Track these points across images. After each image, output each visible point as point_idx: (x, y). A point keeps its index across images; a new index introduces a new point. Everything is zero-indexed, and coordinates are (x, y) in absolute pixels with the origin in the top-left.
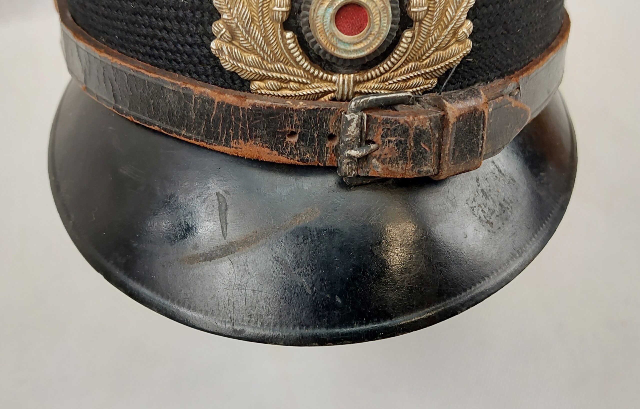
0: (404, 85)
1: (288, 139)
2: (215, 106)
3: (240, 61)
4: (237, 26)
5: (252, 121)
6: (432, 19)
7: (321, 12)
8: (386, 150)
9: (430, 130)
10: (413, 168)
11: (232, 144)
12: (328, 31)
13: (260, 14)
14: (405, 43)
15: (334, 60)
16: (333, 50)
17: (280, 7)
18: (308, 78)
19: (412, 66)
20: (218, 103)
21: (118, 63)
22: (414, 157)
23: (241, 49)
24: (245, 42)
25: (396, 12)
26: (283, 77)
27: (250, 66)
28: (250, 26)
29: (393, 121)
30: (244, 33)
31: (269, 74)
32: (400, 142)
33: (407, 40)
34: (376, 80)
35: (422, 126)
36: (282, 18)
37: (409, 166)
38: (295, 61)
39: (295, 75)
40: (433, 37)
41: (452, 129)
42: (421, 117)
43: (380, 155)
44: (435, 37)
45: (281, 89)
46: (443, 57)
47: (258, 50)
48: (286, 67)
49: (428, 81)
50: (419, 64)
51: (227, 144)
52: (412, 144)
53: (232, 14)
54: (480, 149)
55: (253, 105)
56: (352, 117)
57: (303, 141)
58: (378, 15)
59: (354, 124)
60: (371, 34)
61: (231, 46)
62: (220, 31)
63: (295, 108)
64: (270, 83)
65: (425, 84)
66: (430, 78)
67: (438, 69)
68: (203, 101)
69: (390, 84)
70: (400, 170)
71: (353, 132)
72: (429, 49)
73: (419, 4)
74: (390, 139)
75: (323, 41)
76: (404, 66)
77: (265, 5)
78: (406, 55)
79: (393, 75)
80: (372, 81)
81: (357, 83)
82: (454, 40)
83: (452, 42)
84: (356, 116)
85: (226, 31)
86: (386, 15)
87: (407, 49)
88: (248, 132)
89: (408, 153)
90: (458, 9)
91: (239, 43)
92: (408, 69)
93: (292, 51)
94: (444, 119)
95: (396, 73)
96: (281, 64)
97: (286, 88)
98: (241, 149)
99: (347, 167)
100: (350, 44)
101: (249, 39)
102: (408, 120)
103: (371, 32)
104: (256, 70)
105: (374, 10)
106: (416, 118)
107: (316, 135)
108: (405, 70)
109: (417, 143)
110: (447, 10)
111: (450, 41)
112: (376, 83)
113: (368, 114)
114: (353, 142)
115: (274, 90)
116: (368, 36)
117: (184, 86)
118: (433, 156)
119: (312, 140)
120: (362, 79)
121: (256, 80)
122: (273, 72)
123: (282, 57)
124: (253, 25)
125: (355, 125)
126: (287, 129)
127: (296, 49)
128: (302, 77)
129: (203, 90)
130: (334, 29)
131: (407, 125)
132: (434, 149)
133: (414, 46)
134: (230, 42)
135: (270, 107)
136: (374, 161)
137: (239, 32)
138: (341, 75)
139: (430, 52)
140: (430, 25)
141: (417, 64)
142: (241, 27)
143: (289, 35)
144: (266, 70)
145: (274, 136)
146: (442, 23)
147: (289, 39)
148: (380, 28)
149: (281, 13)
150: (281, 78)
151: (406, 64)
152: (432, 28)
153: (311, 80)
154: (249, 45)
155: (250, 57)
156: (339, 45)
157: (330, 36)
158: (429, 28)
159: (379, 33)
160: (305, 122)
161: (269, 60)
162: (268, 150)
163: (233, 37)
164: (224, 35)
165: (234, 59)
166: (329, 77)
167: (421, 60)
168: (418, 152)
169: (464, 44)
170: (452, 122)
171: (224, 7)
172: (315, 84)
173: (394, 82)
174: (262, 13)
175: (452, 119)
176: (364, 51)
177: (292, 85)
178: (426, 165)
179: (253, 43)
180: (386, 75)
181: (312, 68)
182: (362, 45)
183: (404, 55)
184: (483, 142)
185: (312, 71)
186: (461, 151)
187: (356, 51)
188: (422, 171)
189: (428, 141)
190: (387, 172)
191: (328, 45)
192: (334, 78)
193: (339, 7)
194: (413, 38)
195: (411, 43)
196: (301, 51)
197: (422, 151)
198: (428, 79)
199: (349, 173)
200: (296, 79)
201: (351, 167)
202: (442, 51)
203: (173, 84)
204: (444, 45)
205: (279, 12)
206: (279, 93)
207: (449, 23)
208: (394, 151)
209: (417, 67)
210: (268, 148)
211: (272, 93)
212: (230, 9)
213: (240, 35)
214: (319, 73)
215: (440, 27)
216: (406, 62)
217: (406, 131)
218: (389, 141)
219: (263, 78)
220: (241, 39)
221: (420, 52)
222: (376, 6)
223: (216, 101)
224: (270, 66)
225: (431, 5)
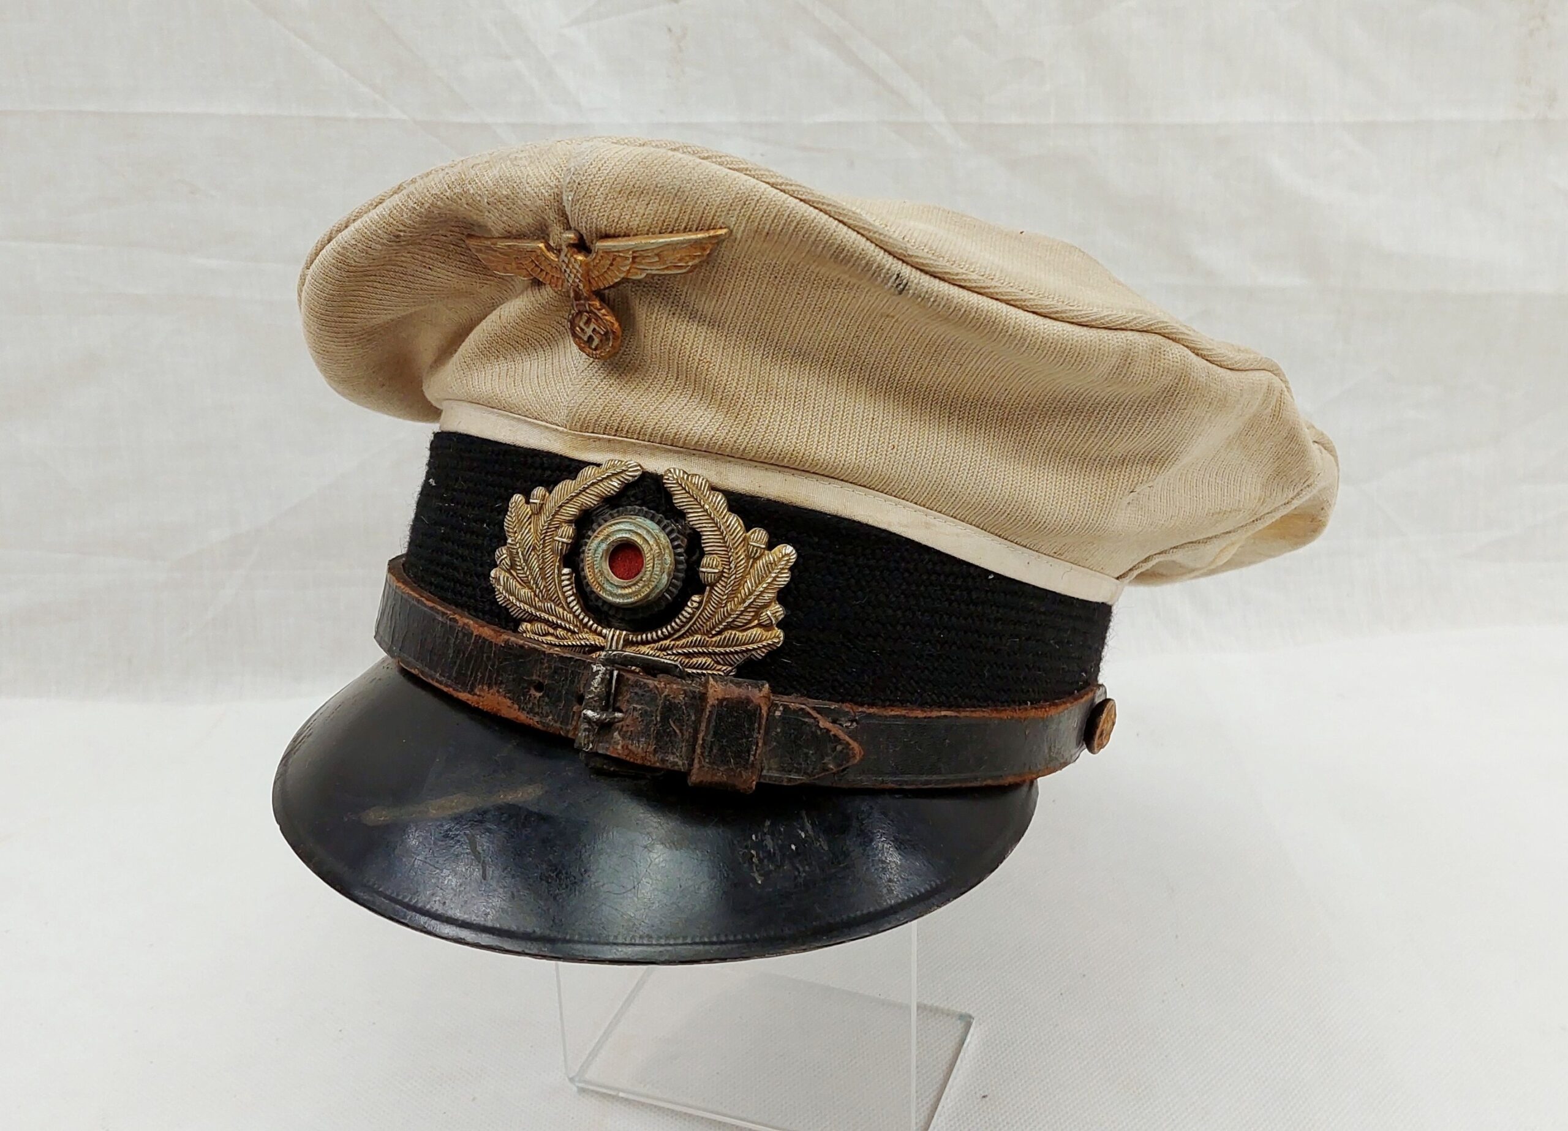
0: (687, 661)
1: (533, 692)
2: (473, 641)
3: (512, 594)
4: (518, 553)
5: (501, 663)
6: (725, 587)
7: (594, 545)
8: (628, 721)
9: (684, 707)
10: (655, 751)
11: (477, 691)
12: (597, 568)
13: (541, 542)
14: (689, 607)
15: (606, 608)
16: (599, 589)
17: (561, 537)
18: (576, 626)
19: (697, 639)
20: (476, 636)
21: (408, 590)
22: (659, 737)
23: (517, 581)
24: (522, 572)
25: (681, 567)
26: (550, 619)
27: (521, 601)
28: (530, 554)
29: (642, 683)
30: (522, 561)
31: (538, 614)
32: (646, 712)
33: (692, 605)
34: (652, 645)
35: (674, 698)
36: (561, 549)
37: (651, 748)
38: (566, 602)
39: (563, 619)
40: (725, 609)
41: (710, 712)
42: (675, 686)
43: (622, 726)
44: (727, 610)
45: (547, 634)
46: (738, 639)
47: (532, 582)
48: (557, 608)
49: (719, 667)
50: (707, 639)
51: (471, 692)
52: (658, 718)
53: (516, 538)
54: (752, 758)
55: (507, 642)
56: (598, 668)
57: (548, 696)
58: (652, 561)
59: (598, 678)
60: (641, 580)
61: (509, 575)
62: (502, 556)
63: (548, 652)
64: (538, 626)
65: (714, 669)
66: (722, 662)
67: (732, 653)
68: (464, 635)
69: (668, 654)
70: (640, 750)
71: (596, 688)
72: (720, 623)
73: (709, 564)
74: (635, 706)
75: (590, 578)
76: (688, 637)
77: (549, 534)
78: (691, 623)
79: (674, 645)
80: (648, 646)
81: (628, 643)
82: (756, 622)
83: (753, 624)
84: (603, 669)
85: (506, 557)
86: (660, 562)
87: (693, 615)
88: (495, 676)
89: (652, 729)
90: (760, 583)
91: (517, 573)
92: (692, 641)
93: (565, 589)
94: (703, 697)
95: (677, 643)
96: (552, 603)
97: (552, 635)
98: (483, 697)
99: (584, 735)
100: (617, 587)
101: (526, 568)
102: (658, 686)
103: (642, 577)
104: (526, 607)
105: (649, 554)
106: (668, 686)
107: (564, 692)
108: (688, 642)
109: (665, 719)
110: (746, 582)
111: (750, 621)
112: (652, 650)
113: (621, 673)
114: (595, 701)
115: (539, 635)
116: (637, 582)
117: (451, 617)
118: (684, 744)
119: (559, 700)
120: (634, 639)
121: (525, 620)
122: (542, 611)
123: (555, 596)
124: (533, 553)
125: (600, 679)
126: (534, 677)
127: (569, 587)
128: (569, 623)
129: (466, 621)
130: (604, 567)
131: (657, 692)
132: (687, 735)
133: (701, 614)
134: (508, 571)
135: (522, 647)
136: (616, 734)
137: (518, 560)
138: (613, 629)
139: (721, 627)
140: (722, 593)
141: (705, 639)
142: (520, 553)
143: (566, 571)
144: (535, 608)
145: (519, 685)
146: (739, 595)
147: (564, 575)
148: (651, 575)
149: (560, 544)
150: (548, 621)
151: (691, 635)
152: (725, 597)
153: (579, 629)
154: (524, 575)
155: (525, 592)
156: (605, 586)
157: (599, 574)
158: (721, 597)
159: (650, 580)
160: (555, 672)
161: (540, 595)
162: (509, 702)
163: (513, 566)
164: (503, 561)
165: (507, 591)
166: (600, 628)
167: (710, 636)
168: (664, 731)
169: (770, 632)
170: (711, 703)
171: (511, 530)
172: (583, 634)
173: (673, 654)
174: (544, 541)
175: (711, 701)
176: (631, 598)
177: (560, 632)
178: (673, 754)
179: (528, 573)
180: (665, 642)
181: (582, 613)
182: (630, 591)
183: (688, 622)
184: (756, 749)
185: (581, 617)
186: (722, 749)
187: (623, 596)
188: (667, 760)
189: (680, 721)
190: (626, 752)
191: (595, 583)
192: (604, 631)
193: (615, 544)
194: (700, 603)
195: (697, 608)
196: (575, 591)
197: (670, 732)
198: (718, 663)
199: (585, 744)
200: (563, 624)
201: (588, 736)
202: (739, 631)
203: (444, 614)
204: (741, 624)
205: (559, 542)
206: (544, 639)
207: (747, 597)
208: (638, 723)
209: (703, 642)
210: (510, 699)
211: (536, 637)
212: (515, 532)
213: (518, 564)
214: (589, 621)
215: (736, 599)
216: (691, 632)
217: (654, 699)
218: (635, 709)
219: (532, 619)
220: (518, 568)
221: (708, 623)
222: (651, 549)
223: (475, 634)
224: (540, 604)
225: (725, 570)
